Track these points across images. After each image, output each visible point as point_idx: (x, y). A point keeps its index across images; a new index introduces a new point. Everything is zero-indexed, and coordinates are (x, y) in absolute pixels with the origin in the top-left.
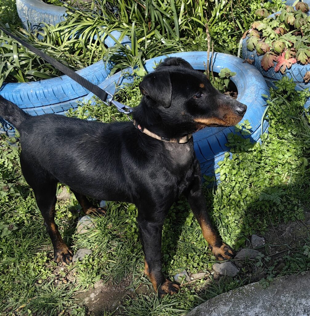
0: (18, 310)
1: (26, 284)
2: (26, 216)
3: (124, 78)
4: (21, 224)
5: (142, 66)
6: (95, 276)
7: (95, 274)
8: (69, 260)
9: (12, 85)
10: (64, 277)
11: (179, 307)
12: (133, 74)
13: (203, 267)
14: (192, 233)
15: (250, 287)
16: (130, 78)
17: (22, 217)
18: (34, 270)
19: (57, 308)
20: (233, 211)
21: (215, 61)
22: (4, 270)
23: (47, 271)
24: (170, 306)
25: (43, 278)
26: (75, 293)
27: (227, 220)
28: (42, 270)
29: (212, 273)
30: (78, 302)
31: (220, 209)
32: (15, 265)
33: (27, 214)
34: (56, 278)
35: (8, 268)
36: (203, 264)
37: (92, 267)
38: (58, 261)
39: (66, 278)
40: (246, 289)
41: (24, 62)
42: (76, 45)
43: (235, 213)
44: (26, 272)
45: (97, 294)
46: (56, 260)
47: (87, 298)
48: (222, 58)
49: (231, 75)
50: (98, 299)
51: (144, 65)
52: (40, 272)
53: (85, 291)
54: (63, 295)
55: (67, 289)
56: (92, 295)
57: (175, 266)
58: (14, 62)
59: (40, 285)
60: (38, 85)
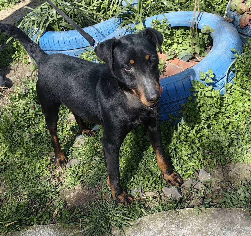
0: (22, 195)
1: (32, 177)
2: (43, 129)
3: (127, 31)
4: (38, 135)
5: (141, 22)
6: (77, 180)
8: (64, 165)
9: (49, 33)
10: (58, 178)
11: (128, 215)
12: (134, 28)
13: (155, 187)
14: (152, 159)
15: (185, 211)
16: (131, 32)
17: (40, 129)
18: (39, 168)
19: (47, 199)
20: (188, 146)
21: (200, 19)
22: (21, 165)
23: (47, 171)
24: (121, 213)
25: (44, 175)
26: (62, 190)
27: (181, 152)
28: (44, 170)
29: (161, 195)
30: (62, 197)
31: (177, 143)
32: (28, 163)
33: (44, 128)
34: (52, 177)
35: (24, 164)
36: (155, 185)
37: (78, 173)
38: (56, 165)
39: (59, 179)
40: (181, 212)
41: (60, 16)
42: (102, 6)
43: (188, 149)
44: (34, 169)
45: (75, 194)
46: (55, 164)
47: (69, 195)
48: (206, 17)
49: (210, 31)
50: (75, 198)
51: (144, 22)
52: (43, 170)
53: (68, 190)
54: (53, 190)
55: (57, 186)
56: (72, 194)
57: (134, 183)
58: (53, 16)
59: (41, 180)
60: (66, 34)
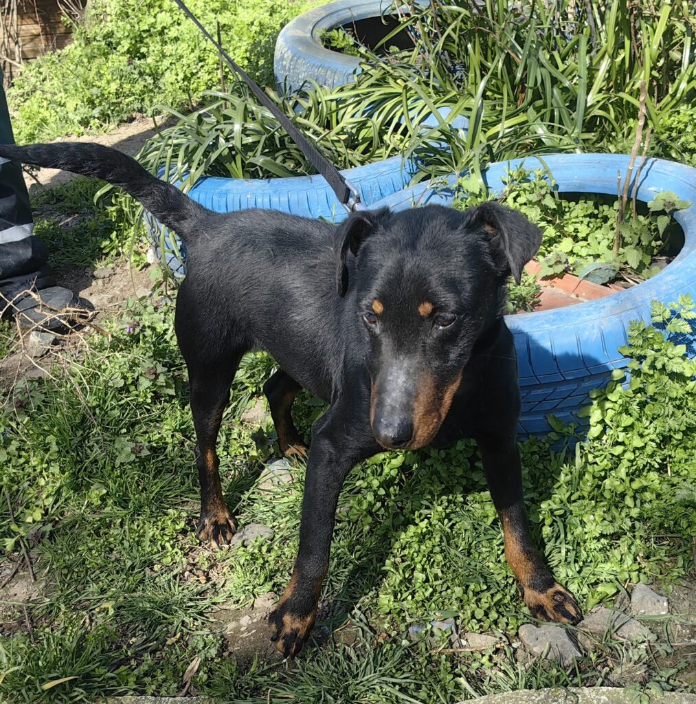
0: (97, 610)
1: (129, 563)
2: (173, 436)
3: (434, 193)
4: (158, 450)
5: (478, 171)
6: (262, 581)
7: (262, 577)
8: (225, 537)
9: (217, 181)
10: (204, 572)
11: (415, 694)
12: (455, 186)
13: (496, 622)
14: (490, 540)
15: (597, 694)
16: (446, 196)
17: (165, 436)
18: (153, 541)
19: (170, 627)
20: (602, 513)
21: (647, 175)
22: (100, 528)
23: (176, 550)
24: (394, 684)
25: (164, 561)
26: (214, 607)
27: (580, 528)
28: (168, 545)
29: (515, 645)
30: (214, 626)
31: (569, 500)
32: (122, 525)
33: (176, 433)
34: (189, 568)
35: (109, 526)
36: (496, 616)
37: (264, 564)
38: (202, 535)
39: (208, 574)
40: (585, 695)
41: (250, 140)
42: (363, 134)
43: (604, 519)
44: (137, 542)
45: (255, 621)
46: (200, 533)
47: (234, 623)
48: (666, 170)
49: (677, 207)
50: (254, 631)
51: (483, 172)
52: (163, 548)
53: (233, 607)
54: (191, 604)
55: (202, 593)
56: (245, 621)
57: (433, 605)
58: (233, 138)
59: (155, 575)
60: (264, 186)
